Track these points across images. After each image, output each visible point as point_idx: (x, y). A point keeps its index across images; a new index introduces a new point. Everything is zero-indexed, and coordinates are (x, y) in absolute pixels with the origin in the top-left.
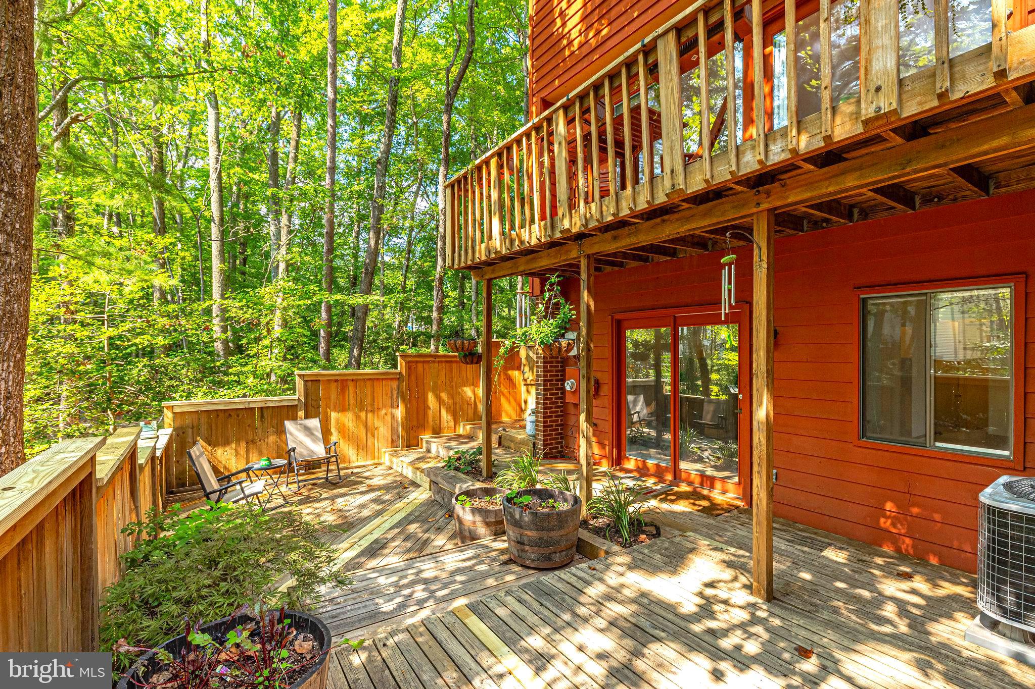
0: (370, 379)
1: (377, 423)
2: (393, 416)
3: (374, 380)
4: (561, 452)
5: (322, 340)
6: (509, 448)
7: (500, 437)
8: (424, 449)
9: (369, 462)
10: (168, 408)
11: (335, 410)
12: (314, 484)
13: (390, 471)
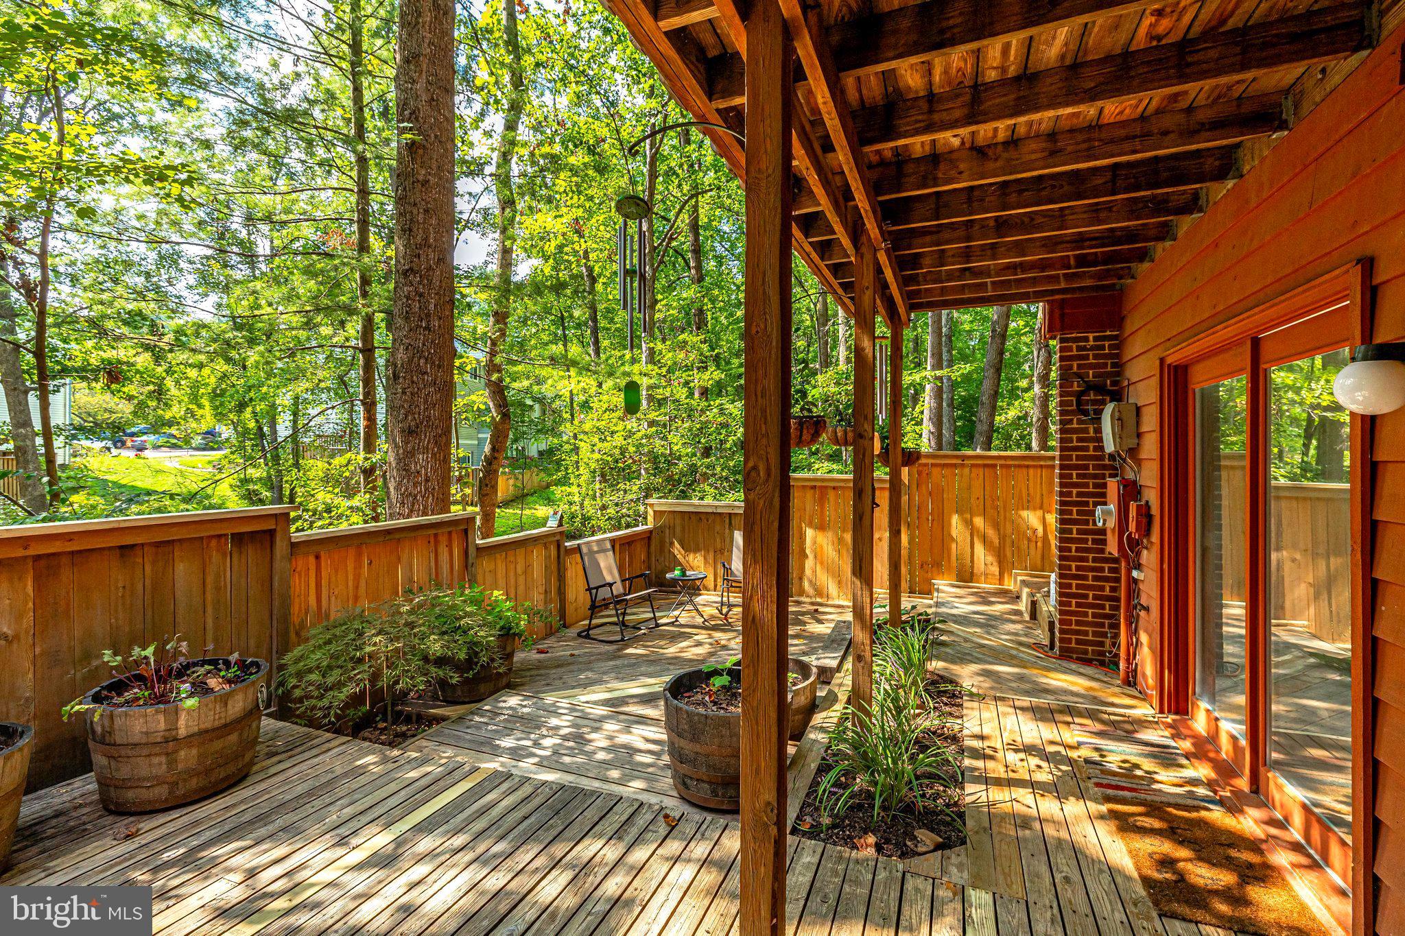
7: (1033, 604)
11: (810, 525)
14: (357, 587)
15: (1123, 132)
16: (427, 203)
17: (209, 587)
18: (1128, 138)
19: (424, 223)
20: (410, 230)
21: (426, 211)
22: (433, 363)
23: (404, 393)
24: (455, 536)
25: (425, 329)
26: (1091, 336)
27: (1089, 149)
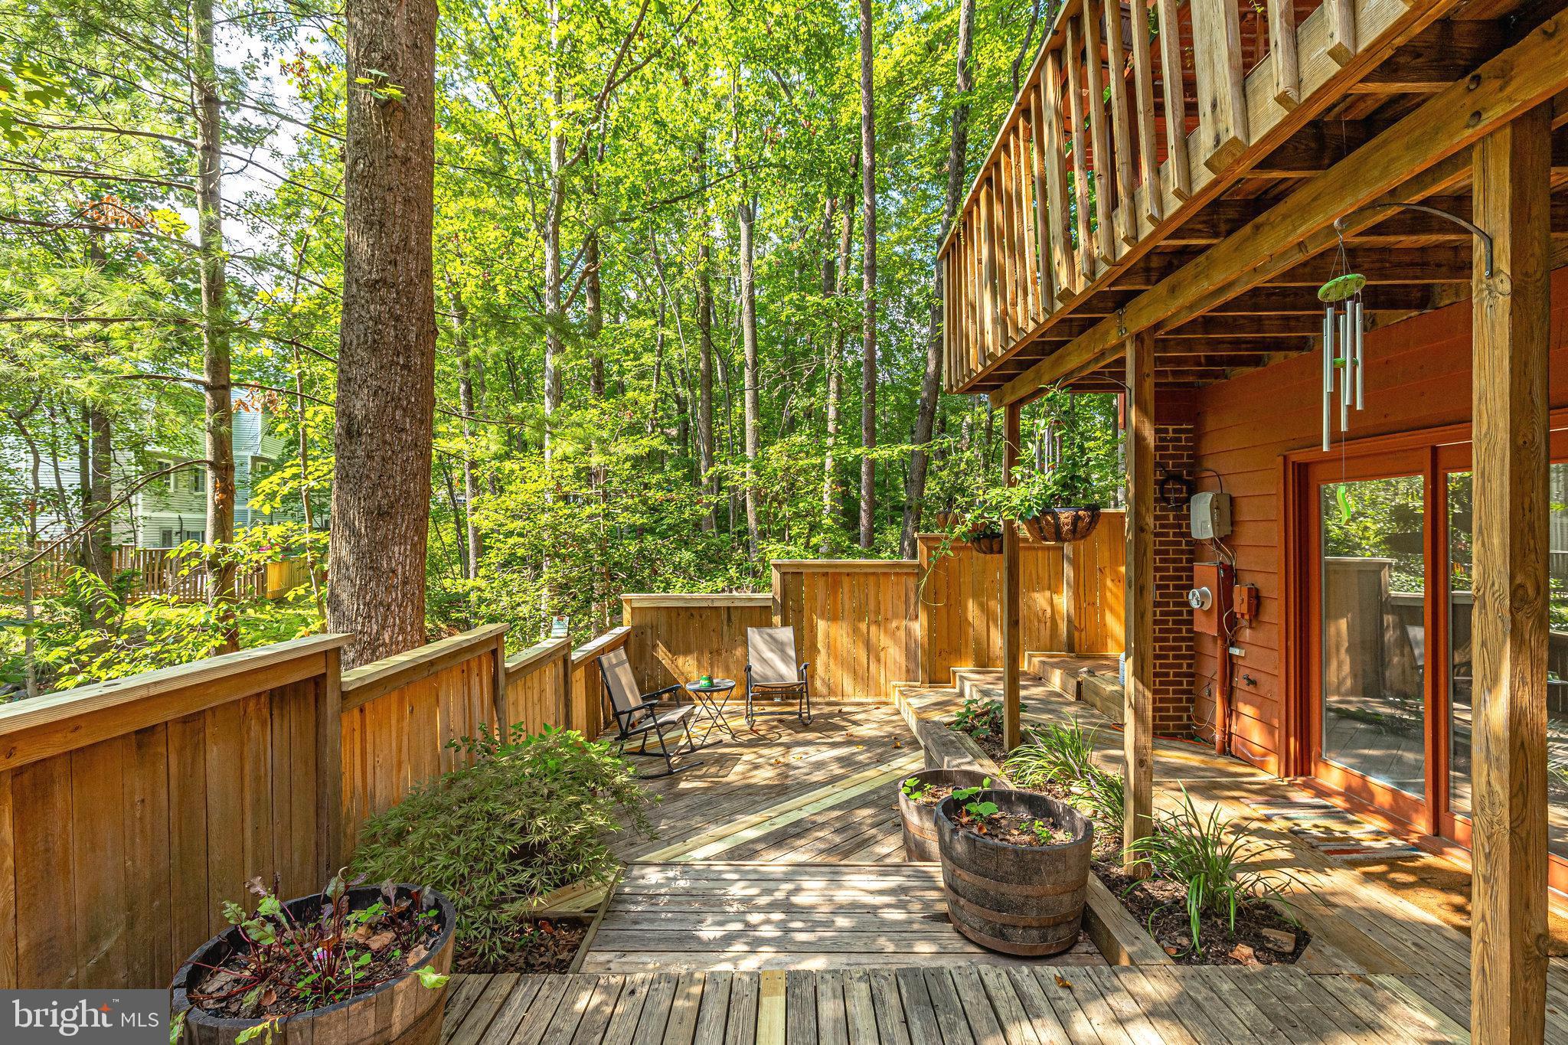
0: (874, 574)
1: (884, 641)
2: (908, 632)
3: (879, 575)
4: (1188, 727)
5: (863, 514)
6: (1093, 705)
7: (1079, 684)
8: (957, 690)
9: (870, 700)
10: (627, 601)
11: (823, 617)
12: (781, 721)
13: (895, 718)
14: (400, 750)
15: (1407, 259)
16: (408, 190)
17: (247, 779)
18: (1412, 264)
19: (403, 217)
20: (382, 225)
21: (407, 201)
22: (414, 416)
23: (370, 457)
24: (484, 660)
25: (403, 367)
26: (1171, 428)
27: (1380, 269)
